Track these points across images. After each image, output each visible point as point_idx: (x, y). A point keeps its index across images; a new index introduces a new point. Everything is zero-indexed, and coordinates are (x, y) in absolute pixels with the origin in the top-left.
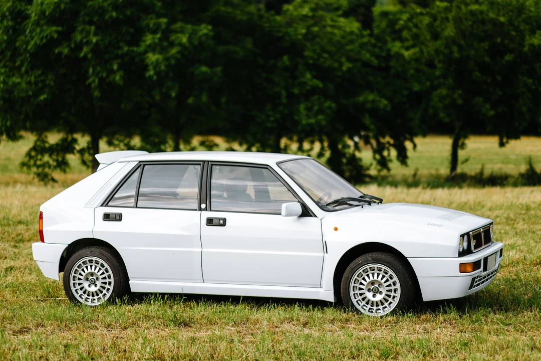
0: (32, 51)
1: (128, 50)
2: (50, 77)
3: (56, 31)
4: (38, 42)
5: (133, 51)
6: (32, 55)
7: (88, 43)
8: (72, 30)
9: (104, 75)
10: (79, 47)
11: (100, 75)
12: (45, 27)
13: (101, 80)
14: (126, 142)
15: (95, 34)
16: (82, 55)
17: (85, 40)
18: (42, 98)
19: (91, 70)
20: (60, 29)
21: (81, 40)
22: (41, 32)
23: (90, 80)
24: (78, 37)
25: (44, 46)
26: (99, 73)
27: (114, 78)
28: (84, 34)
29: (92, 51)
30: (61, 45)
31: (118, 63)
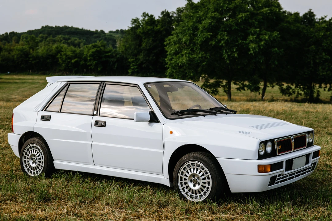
0: (200, 43)
1: (241, 42)
2: (208, 55)
3: (210, 35)
4: (202, 40)
5: (244, 43)
6: (200, 45)
7: (223, 39)
8: (217, 34)
9: (230, 53)
10: (220, 41)
11: (228, 53)
12: (205, 33)
13: (229, 55)
14: (242, 82)
15: (226, 36)
16: (220, 44)
17: (222, 38)
18: (204, 64)
19: (224, 51)
20: (211, 34)
21: (220, 38)
22: (203, 35)
23: (224, 56)
24: (219, 37)
25: (205, 41)
26: (228, 52)
27: (234, 55)
28: (222, 36)
29: (225, 43)
30: (212, 40)
31: (236, 48)
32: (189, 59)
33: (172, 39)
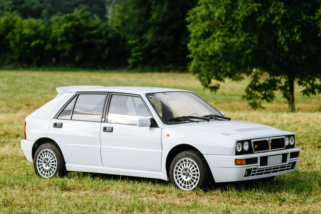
0: (242, 20)
1: (306, 18)
2: (255, 38)
3: (257, 6)
4: (246, 14)
5: (310, 19)
6: (242, 23)
7: (278, 14)
8: (269, 5)
9: (288, 36)
10: (273, 16)
11: (286, 36)
12: (250, 4)
13: (287, 39)
14: (311, 82)
15: (283, 8)
16: (274, 22)
17: (276, 12)
18: (247, 52)
19: (280, 33)
20: (260, 5)
21: (273, 12)
22: (247, 7)
23: (280, 40)
24: (272, 10)
25: (250, 16)
26: (285, 34)
27: (295, 38)
28: (276, 8)
29: (281, 19)
30: (261, 15)
31: (298, 28)
32: (224, 44)
33: (199, 11)
